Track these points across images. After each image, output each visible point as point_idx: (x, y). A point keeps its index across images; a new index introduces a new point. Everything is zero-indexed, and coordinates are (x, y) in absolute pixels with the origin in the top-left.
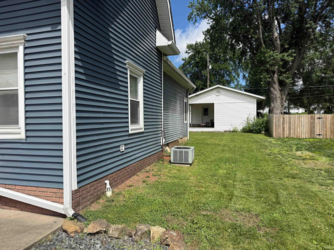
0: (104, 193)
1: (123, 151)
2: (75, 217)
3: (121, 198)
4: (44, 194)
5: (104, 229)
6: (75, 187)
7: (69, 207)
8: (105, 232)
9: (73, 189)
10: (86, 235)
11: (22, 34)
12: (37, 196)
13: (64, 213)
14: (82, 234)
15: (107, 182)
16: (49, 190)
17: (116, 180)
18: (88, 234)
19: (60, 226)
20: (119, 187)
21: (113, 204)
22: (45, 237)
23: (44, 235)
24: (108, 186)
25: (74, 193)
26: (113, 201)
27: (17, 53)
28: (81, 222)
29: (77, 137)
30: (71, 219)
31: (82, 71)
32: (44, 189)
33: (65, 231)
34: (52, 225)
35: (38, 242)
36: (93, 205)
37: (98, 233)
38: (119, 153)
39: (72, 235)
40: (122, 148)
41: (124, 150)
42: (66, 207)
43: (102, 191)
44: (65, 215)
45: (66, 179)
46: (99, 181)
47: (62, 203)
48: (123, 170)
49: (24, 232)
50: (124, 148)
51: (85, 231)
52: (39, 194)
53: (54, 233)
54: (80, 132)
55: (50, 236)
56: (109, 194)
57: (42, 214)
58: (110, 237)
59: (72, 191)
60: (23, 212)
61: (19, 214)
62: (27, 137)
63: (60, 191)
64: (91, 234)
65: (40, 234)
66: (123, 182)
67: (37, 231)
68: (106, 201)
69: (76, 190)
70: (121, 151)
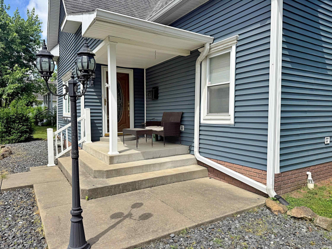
0: (305, 184)
1: (328, 144)
2: (277, 198)
3: (325, 194)
4: (248, 173)
5: (310, 217)
6: (278, 171)
7: (271, 188)
8: (311, 220)
9: (276, 173)
10: (289, 217)
11: (235, 36)
12: (242, 174)
13: (266, 193)
14: (286, 216)
15: (309, 173)
16: (253, 170)
17: (318, 173)
18: (292, 217)
19: (264, 203)
20: (322, 182)
21: (317, 197)
22: (251, 208)
23: (251, 207)
24: (310, 178)
25: (277, 177)
26: (316, 194)
27: (230, 53)
28: (283, 204)
29: (282, 124)
30: (274, 200)
31: (288, 59)
32: (248, 169)
33: (269, 209)
34: (256, 200)
35: (247, 210)
36: (295, 193)
37: (302, 219)
38: (323, 146)
39: (276, 213)
40: (327, 140)
41: (329, 142)
42: (269, 187)
43: (303, 182)
44: (268, 195)
45: (270, 163)
46: (301, 170)
47: (265, 184)
48: (327, 164)
49: (235, 200)
50: (329, 140)
51: (288, 213)
52: (244, 172)
53: (259, 207)
54: (285, 119)
55: (256, 209)
56: (311, 186)
57: (246, 189)
58: (316, 226)
59: (275, 174)
60: (230, 185)
61: (227, 186)
62: (235, 123)
63: (263, 172)
64: (295, 218)
65: (248, 205)
66: (326, 178)
67: (245, 202)
68: (309, 192)
69: (278, 174)
70: (326, 143)
